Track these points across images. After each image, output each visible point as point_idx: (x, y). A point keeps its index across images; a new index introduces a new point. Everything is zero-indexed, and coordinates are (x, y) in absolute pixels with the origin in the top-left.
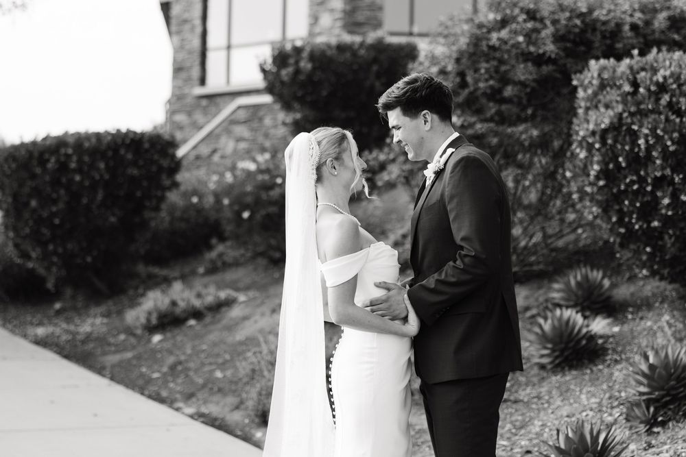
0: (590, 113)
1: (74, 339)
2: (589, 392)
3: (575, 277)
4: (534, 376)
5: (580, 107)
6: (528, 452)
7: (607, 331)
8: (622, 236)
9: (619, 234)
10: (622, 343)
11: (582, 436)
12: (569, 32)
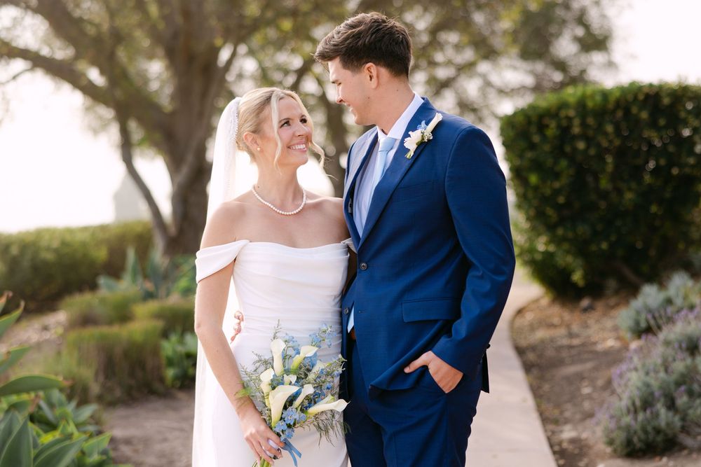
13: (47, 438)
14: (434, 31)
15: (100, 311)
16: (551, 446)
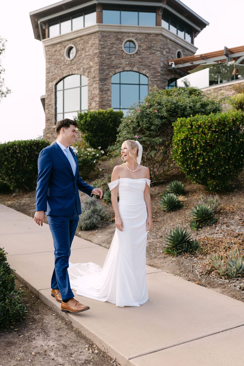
0: (178, 134)
1: (20, 205)
2: (178, 218)
3: (173, 184)
4: (162, 214)
5: (175, 132)
6: (162, 237)
7: (183, 200)
8: (188, 171)
9: (187, 171)
10: (188, 203)
11: (178, 232)
12: (171, 109)
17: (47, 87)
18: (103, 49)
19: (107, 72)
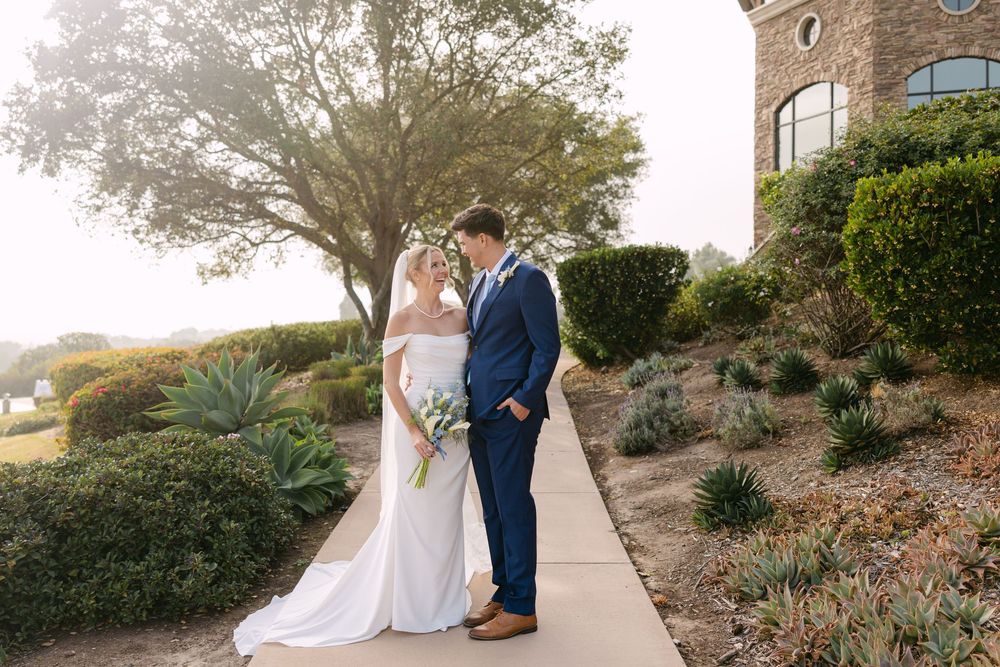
13: (299, 443)
14: (521, 216)
15: (331, 370)
16: (584, 449)
17: (758, 119)
18: (884, 12)
19: (895, 67)
